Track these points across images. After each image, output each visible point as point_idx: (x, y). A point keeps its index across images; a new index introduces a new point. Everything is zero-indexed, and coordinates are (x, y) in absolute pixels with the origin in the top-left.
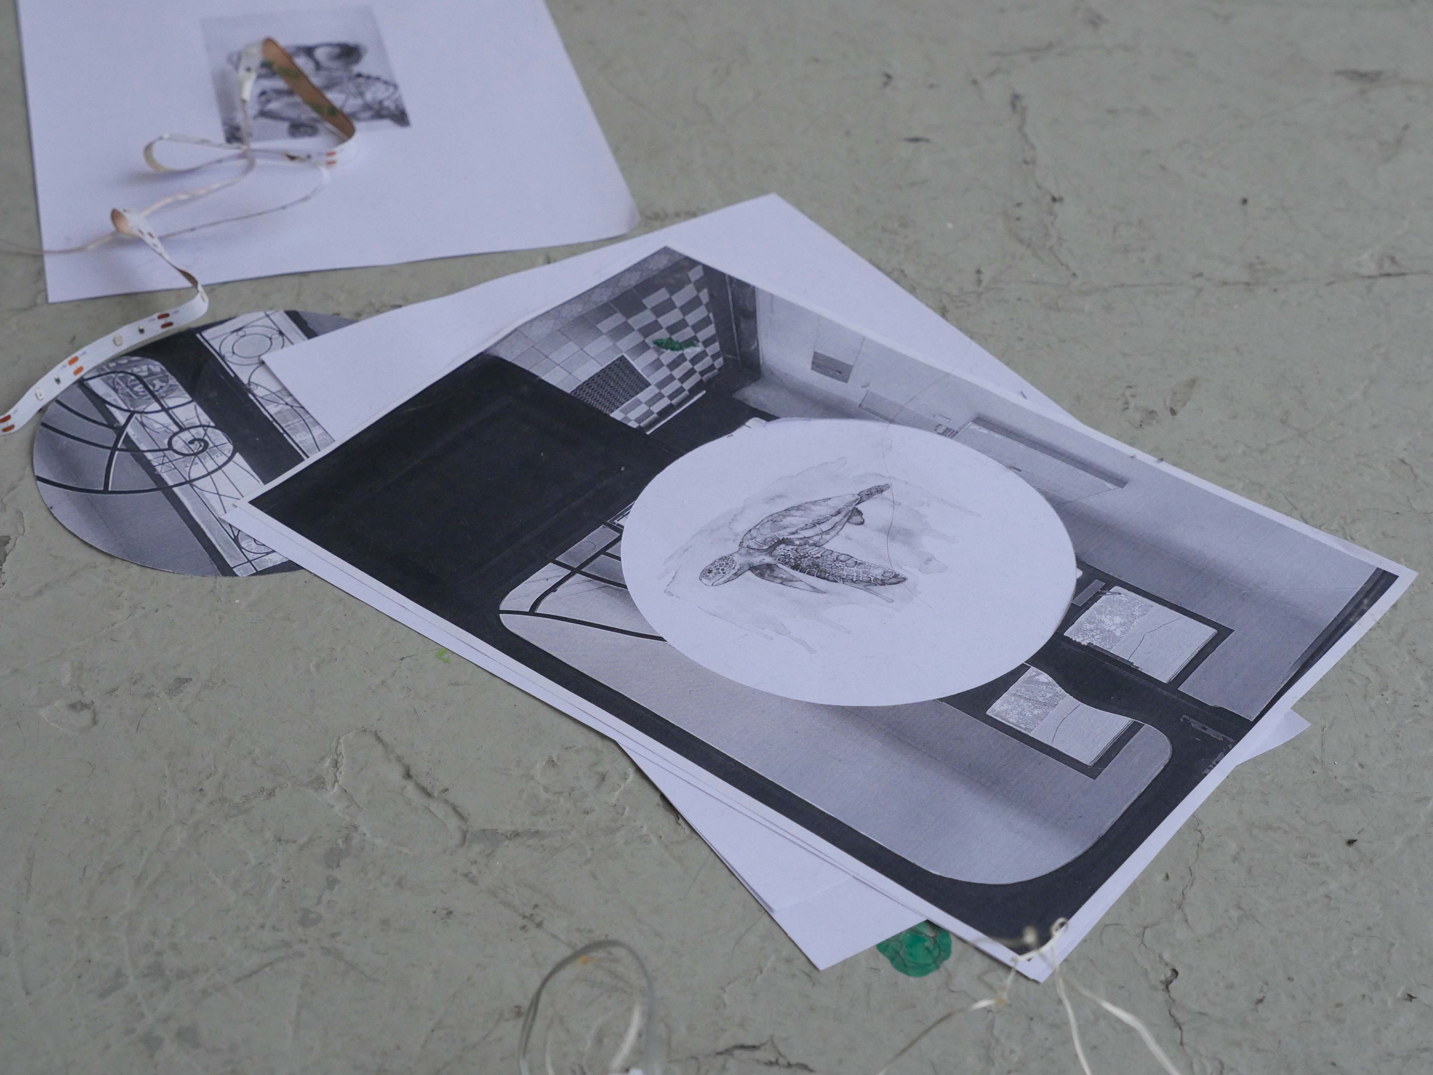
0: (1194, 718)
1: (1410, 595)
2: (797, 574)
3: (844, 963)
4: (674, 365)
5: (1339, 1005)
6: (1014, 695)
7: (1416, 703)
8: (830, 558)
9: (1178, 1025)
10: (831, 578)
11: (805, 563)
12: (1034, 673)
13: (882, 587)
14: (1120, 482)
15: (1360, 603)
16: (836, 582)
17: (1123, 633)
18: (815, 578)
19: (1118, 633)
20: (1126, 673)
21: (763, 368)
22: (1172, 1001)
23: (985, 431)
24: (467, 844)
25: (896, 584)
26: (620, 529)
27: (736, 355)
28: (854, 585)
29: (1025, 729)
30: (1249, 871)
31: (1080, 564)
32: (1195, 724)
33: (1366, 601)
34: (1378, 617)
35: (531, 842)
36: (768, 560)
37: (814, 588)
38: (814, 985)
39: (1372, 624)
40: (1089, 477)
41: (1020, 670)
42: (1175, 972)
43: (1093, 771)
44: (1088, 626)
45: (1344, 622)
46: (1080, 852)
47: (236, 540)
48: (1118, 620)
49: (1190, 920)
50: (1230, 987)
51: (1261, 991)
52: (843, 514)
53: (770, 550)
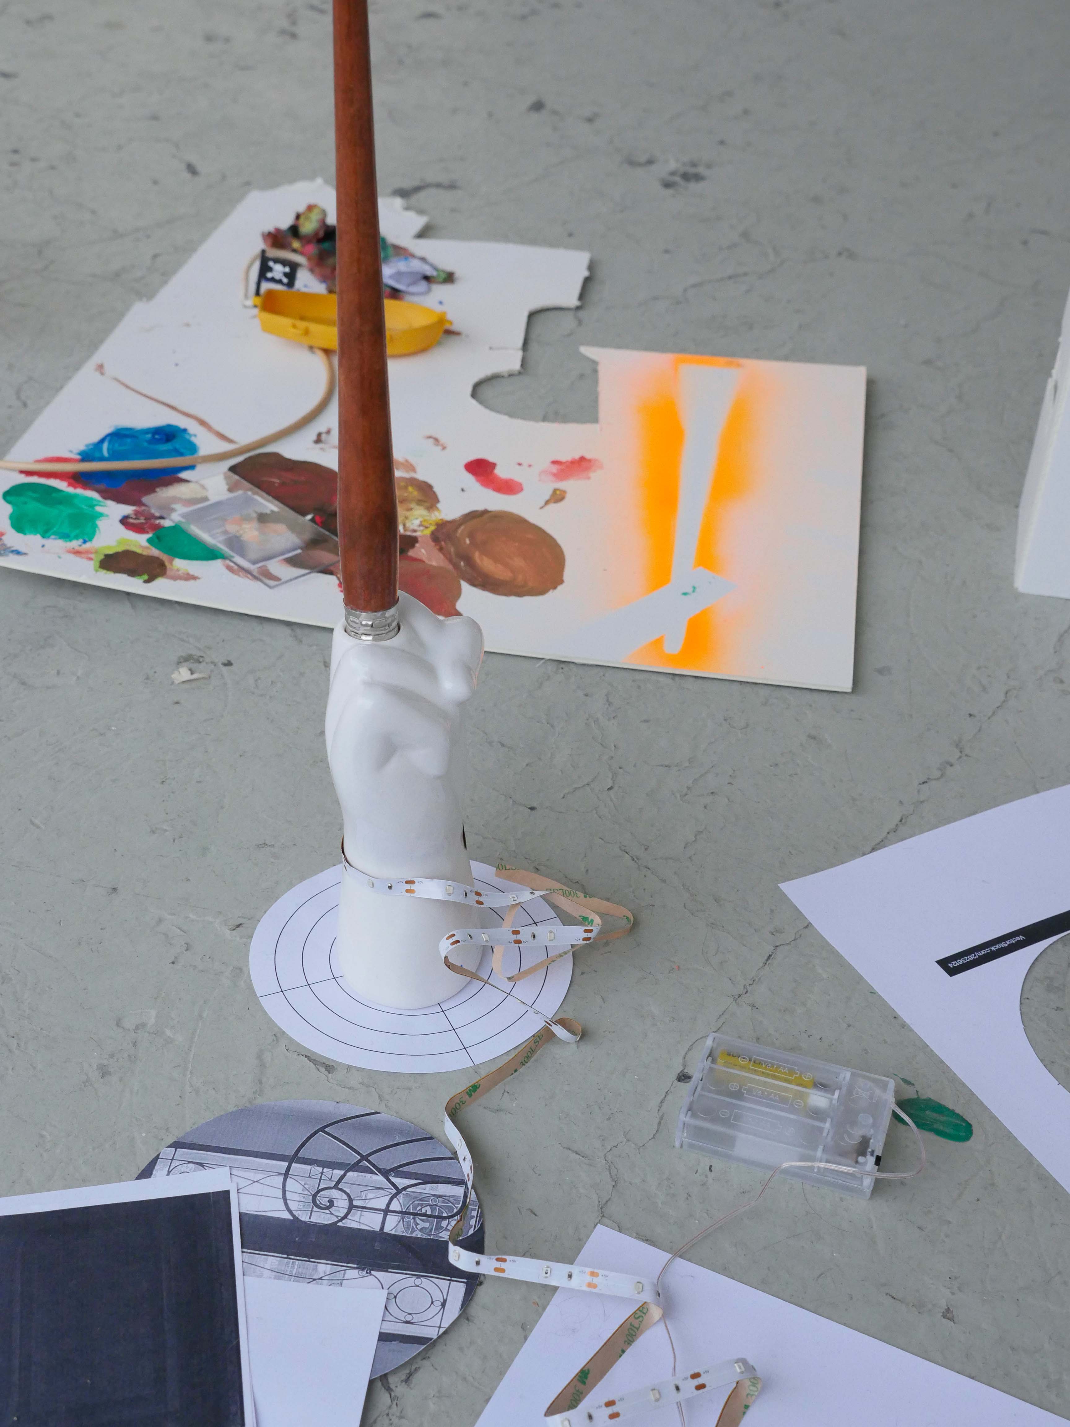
47: (201, 1164)
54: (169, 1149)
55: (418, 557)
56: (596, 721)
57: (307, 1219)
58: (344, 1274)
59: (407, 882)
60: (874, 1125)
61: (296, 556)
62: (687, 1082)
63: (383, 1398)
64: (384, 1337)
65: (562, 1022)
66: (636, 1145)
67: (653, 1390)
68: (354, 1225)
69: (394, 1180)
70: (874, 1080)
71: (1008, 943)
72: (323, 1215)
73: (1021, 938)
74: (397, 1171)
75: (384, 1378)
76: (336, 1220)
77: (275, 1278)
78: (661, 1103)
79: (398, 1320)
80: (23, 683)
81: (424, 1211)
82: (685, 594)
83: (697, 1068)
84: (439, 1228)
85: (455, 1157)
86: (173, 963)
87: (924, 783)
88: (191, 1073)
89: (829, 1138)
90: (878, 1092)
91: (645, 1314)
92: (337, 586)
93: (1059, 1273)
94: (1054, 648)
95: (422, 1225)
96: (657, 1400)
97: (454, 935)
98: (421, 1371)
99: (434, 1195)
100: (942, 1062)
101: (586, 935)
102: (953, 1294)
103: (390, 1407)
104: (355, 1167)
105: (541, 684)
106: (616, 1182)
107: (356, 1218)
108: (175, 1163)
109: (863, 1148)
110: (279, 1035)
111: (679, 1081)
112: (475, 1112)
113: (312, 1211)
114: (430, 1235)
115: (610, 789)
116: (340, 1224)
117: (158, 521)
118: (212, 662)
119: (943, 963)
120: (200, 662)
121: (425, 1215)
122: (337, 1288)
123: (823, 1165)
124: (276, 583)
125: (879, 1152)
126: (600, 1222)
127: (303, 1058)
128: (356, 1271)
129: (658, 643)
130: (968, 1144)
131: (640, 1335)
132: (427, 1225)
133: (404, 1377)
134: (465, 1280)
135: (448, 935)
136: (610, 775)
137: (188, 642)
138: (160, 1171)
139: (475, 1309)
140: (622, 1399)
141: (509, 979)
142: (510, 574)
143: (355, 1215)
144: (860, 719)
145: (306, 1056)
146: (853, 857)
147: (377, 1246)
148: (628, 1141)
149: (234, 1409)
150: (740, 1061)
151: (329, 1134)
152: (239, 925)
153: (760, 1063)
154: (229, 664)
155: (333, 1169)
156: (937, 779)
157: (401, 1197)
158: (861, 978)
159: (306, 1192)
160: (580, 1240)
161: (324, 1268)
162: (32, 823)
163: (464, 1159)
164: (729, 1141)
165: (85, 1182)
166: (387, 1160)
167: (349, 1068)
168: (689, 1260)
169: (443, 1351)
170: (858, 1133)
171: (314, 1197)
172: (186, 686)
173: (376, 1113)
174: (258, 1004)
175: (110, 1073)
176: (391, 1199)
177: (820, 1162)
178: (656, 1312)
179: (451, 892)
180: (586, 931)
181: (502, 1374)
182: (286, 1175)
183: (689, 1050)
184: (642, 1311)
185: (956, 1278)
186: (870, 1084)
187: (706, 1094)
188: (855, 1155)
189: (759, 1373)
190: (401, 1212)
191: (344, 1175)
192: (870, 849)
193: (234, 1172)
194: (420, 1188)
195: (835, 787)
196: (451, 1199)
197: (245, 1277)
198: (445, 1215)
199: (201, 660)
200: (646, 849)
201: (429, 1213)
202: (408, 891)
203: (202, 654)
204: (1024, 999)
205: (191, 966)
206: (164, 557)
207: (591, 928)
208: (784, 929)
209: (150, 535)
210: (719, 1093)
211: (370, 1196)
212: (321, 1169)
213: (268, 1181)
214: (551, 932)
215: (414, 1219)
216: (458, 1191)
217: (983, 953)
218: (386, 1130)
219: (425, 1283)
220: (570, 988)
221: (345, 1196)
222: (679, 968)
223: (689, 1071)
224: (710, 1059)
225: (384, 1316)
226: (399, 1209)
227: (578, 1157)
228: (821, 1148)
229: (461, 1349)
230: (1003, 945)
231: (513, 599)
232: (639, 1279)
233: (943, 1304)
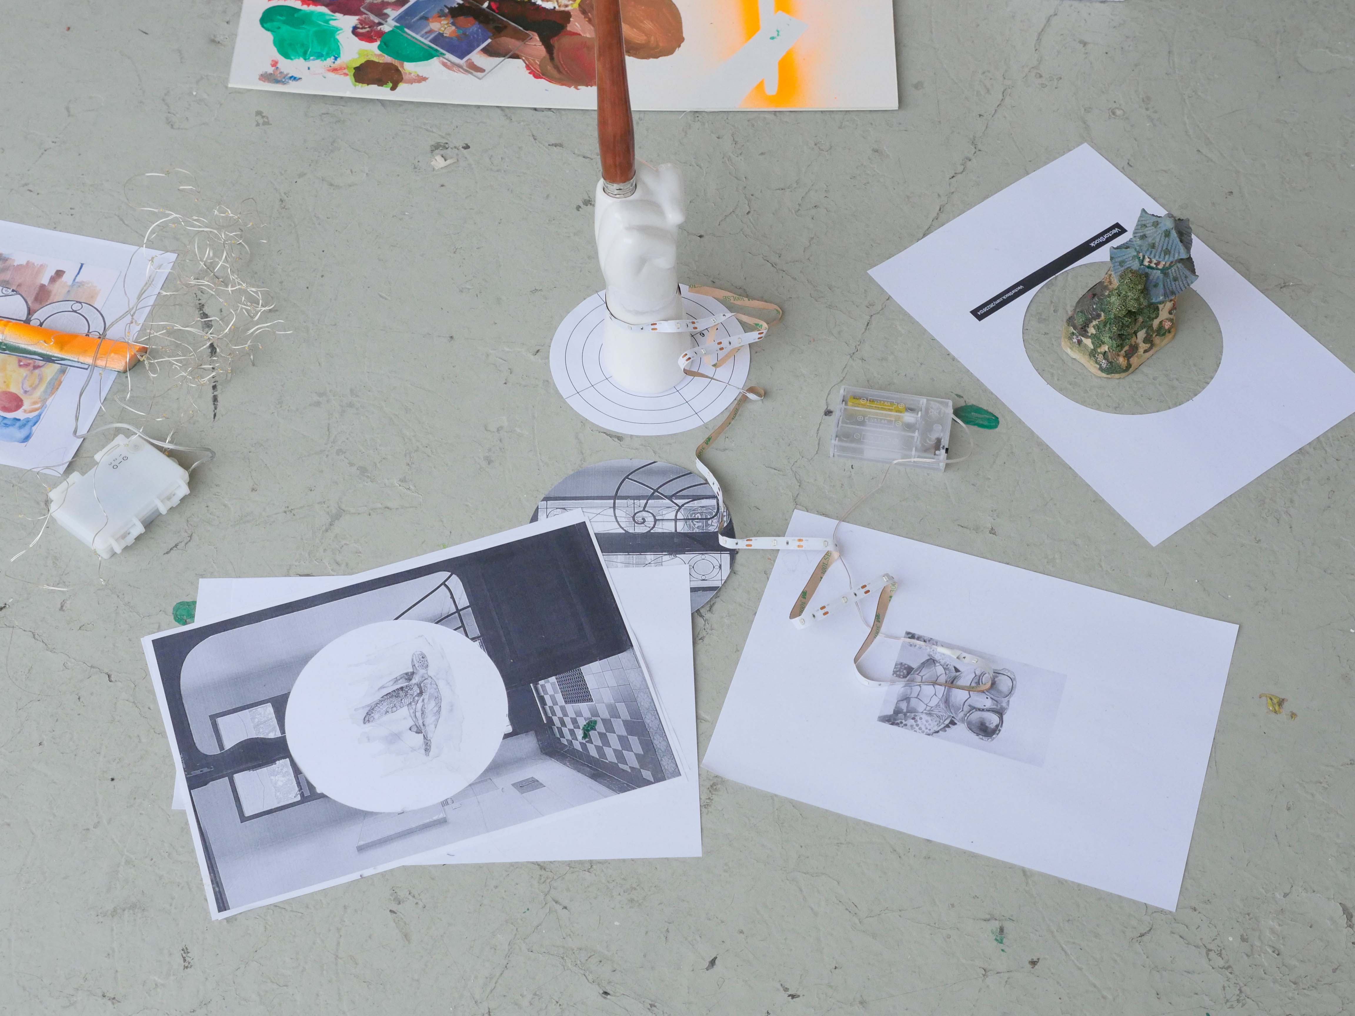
0: (209, 772)
1: (207, 912)
2: (399, 686)
3: (197, 588)
4: (574, 721)
5: (57, 720)
6: (271, 719)
7: (153, 861)
8: (398, 705)
9: (92, 667)
10: (386, 697)
11: (402, 693)
12: (277, 734)
13: (366, 712)
14: (361, 849)
15: (218, 886)
16: (382, 697)
17: (271, 780)
18: (390, 691)
19: (272, 777)
20: (250, 765)
21: (548, 758)
22: (101, 671)
23: (435, 818)
24: (338, 509)
25: (364, 718)
26: (473, 639)
27: (565, 752)
28: (375, 703)
29: (251, 711)
30: (130, 737)
31: (323, 796)
32: (206, 770)
33: (217, 889)
34: (206, 887)
35: (324, 528)
36: (413, 681)
37: (384, 687)
38: (196, 574)
39: (204, 882)
40: (374, 838)
41: (283, 730)
42: (111, 681)
43: (213, 718)
44: (285, 770)
45: (213, 870)
46: (181, 688)
47: (564, 509)
48: (280, 784)
49: (127, 702)
50: (92, 694)
51: (82, 702)
52: (422, 726)
53: (419, 685)
54: (543, 502)
55: (575, 31)
56: (729, 159)
57: (633, 531)
58: (662, 559)
59: (652, 325)
60: (942, 430)
61: (488, 45)
62: (831, 415)
63: (700, 621)
64: (693, 590)
65: (751, 390)
66: (808, 459)
67: (843, 597)
68: (660, 531)
69: (675, 501)
70: (939, 402)
71: (1013, 292)
72: (641, 528)
73: (1021, 287)
74: (675, 495)
75: (698, 611)
76: (649, 529)
77: (625, 567)
78: (818, 431)
79: (698, 580)
80: (331, 185)
81: (696, 517)
82: (772, 38)
83: (837, 407)
84: (707, 525)
85: (707, 483)
86: (505, 383)
87: (953, 177)
88: (540, 454)
89: (918, 442)
90: (943, 409)
91: (830, 556)
92: (525, 69)
93: (1052, 499)
94: (1035, 47)
95: (697, 525)
96: (846, 602)
97: (686, 354)
98: (716, 604)
99: (701, 507)
100: (978, 380)
101: (760, 336)
102: (994, 520)
103: (705, 625)
104: (652, 497)
105: (686, 133)
106: (800, 482)
107: (660, 526)
108: (549, 510)
109: (938, 445)
110: (584, 422)
111: (826, 415)
112: (712, 453)
113: (634, 526)
114: (703, 530)
115: (748, 213)
116: (652, 531)
117: (379, 28)
118: (455, 147)
119: (974, 312)
120: (447, 148)
121: (698, 519)
122: (661, 568)
123: (916, 460)
124: (483, 74)
125: (946, 446)
126: (795, 508)
127: (602, 434)
128: (668, 556)
129: (761, 86)
130: (997, 430)
131: (829, 567)
132: (700, 524)
133: (708, 609)
134: (728, 552)
135: (683, 355)
136: (747, 202)
137: (432, 132)
138: (542, 516)
139: (737, 567)
140: (828, 605)
141: (713, 366)
142: (645, 38)
143: (659, 525)
144: (906, 131)
145: (604, 433)
146: (911, 243)
147: (676, 540)
148: (803, 457)
149: (624, 638)
150: (862, 402)
151: (632, 480)
152: (538, 351)
153: (873, 401)
154: (467, 147)
155: (640, 500)
156: (961, 173)
157: (682, 510)
158: (925, 330)
159: (628, 516)
160: (786, 520)
161: (650, 557)
162: (381, 296)
163: (713, 484)
164: (861, 451)
165: (501, 529)
166: (669, 489)
167: (631, 436)
168: (848, 522)
169: (726, 592)
170: (934, 436)
171: (633, 517)
172: (444, 171)
173: (655, 462)
174: (565, 402)
175: (493, 461)
176: (677, 512)
177: (914, 458)
178: (836, 555)
179: (679, 327)
180: (759, 334)
181: (759, 599)
182: (614, 507)
183: (828, 394)
184: (828, 555)
185: (995, 510)
186: (938, 404)
187: (845, 425)
188: (933, 450)
189: (895, 579)
190: (684, 519)
191: (647, 503)
192: (922, 235)
193: (585, 510)
194: (692, 504)
195: (894, 189)
196: (711, 508)
197: (609, 569)
198: (709, 517)
199: (447, 146)
200: (780, 257)
201: (700, 517)
202: (653, 329)
203: (445, 141)
204: (1025, 330)
205: (517, 383)
206: (396, 63)
207: (762, 331)
208: (874, 302)
209: (378, 43)
210: (851, 424)
211: (664, 512)
212: (633, 501)
213: (605, 512)
214: (739, 338)
215: (692, 522)
216: (713, 502)
217: (998, 301)
218: (663, 472)
219: (708, 557)
220: (751, 364)
221: (650, 515)
222: (814, 340)
223: (831, 408)
224: (844, 403)
225: (690, 579)
226: (682, 518)
227: (776, 471)
228: (914, 449)
229: (735, 589)
230: (1010, 294)
231: (652, 60)
232: (825, 539)
233: (989, 526)
